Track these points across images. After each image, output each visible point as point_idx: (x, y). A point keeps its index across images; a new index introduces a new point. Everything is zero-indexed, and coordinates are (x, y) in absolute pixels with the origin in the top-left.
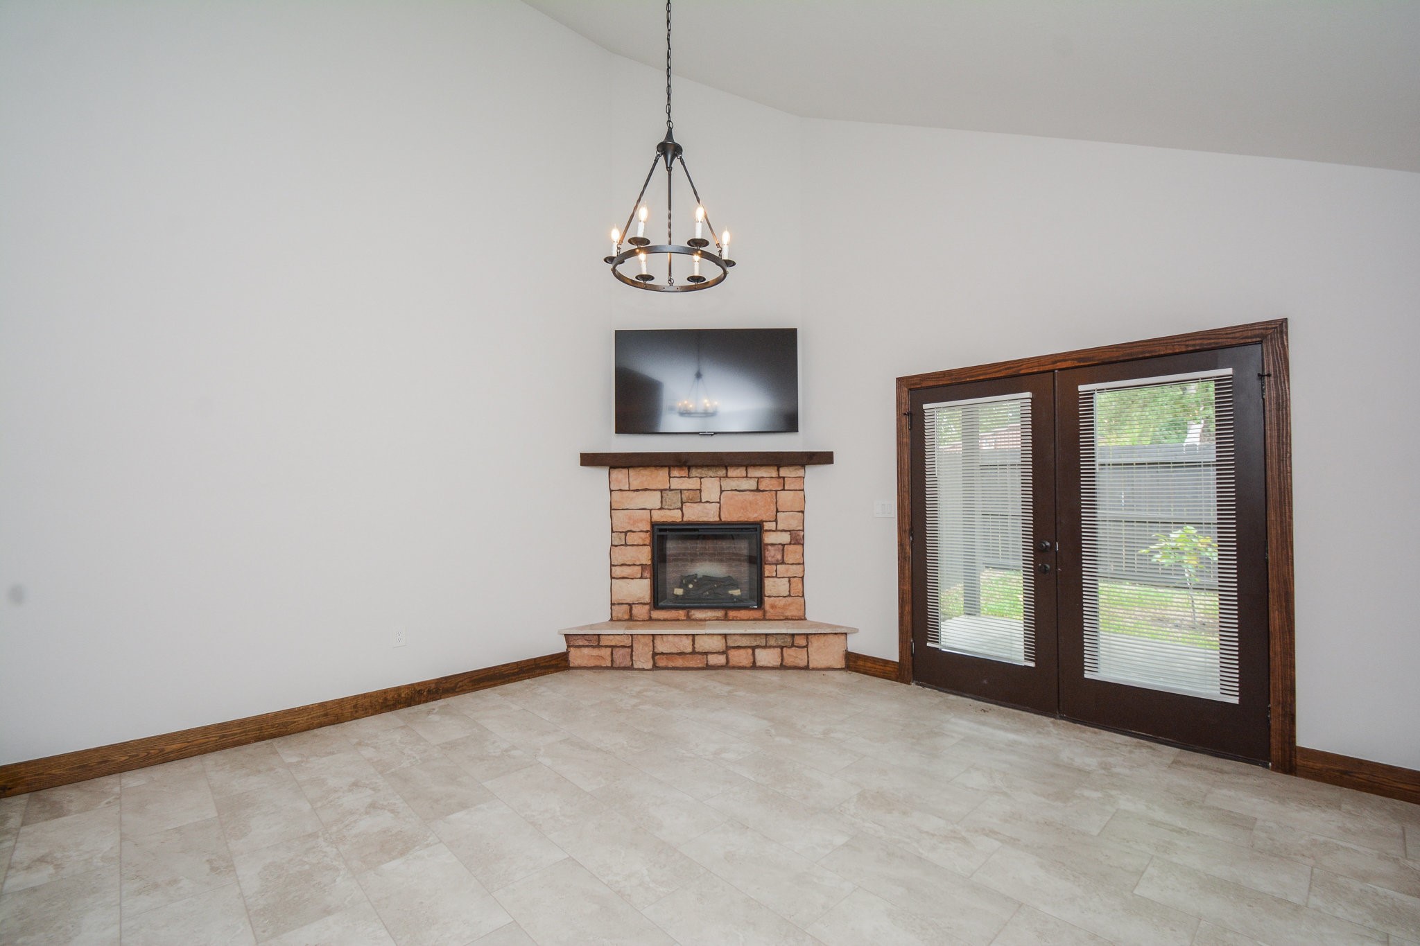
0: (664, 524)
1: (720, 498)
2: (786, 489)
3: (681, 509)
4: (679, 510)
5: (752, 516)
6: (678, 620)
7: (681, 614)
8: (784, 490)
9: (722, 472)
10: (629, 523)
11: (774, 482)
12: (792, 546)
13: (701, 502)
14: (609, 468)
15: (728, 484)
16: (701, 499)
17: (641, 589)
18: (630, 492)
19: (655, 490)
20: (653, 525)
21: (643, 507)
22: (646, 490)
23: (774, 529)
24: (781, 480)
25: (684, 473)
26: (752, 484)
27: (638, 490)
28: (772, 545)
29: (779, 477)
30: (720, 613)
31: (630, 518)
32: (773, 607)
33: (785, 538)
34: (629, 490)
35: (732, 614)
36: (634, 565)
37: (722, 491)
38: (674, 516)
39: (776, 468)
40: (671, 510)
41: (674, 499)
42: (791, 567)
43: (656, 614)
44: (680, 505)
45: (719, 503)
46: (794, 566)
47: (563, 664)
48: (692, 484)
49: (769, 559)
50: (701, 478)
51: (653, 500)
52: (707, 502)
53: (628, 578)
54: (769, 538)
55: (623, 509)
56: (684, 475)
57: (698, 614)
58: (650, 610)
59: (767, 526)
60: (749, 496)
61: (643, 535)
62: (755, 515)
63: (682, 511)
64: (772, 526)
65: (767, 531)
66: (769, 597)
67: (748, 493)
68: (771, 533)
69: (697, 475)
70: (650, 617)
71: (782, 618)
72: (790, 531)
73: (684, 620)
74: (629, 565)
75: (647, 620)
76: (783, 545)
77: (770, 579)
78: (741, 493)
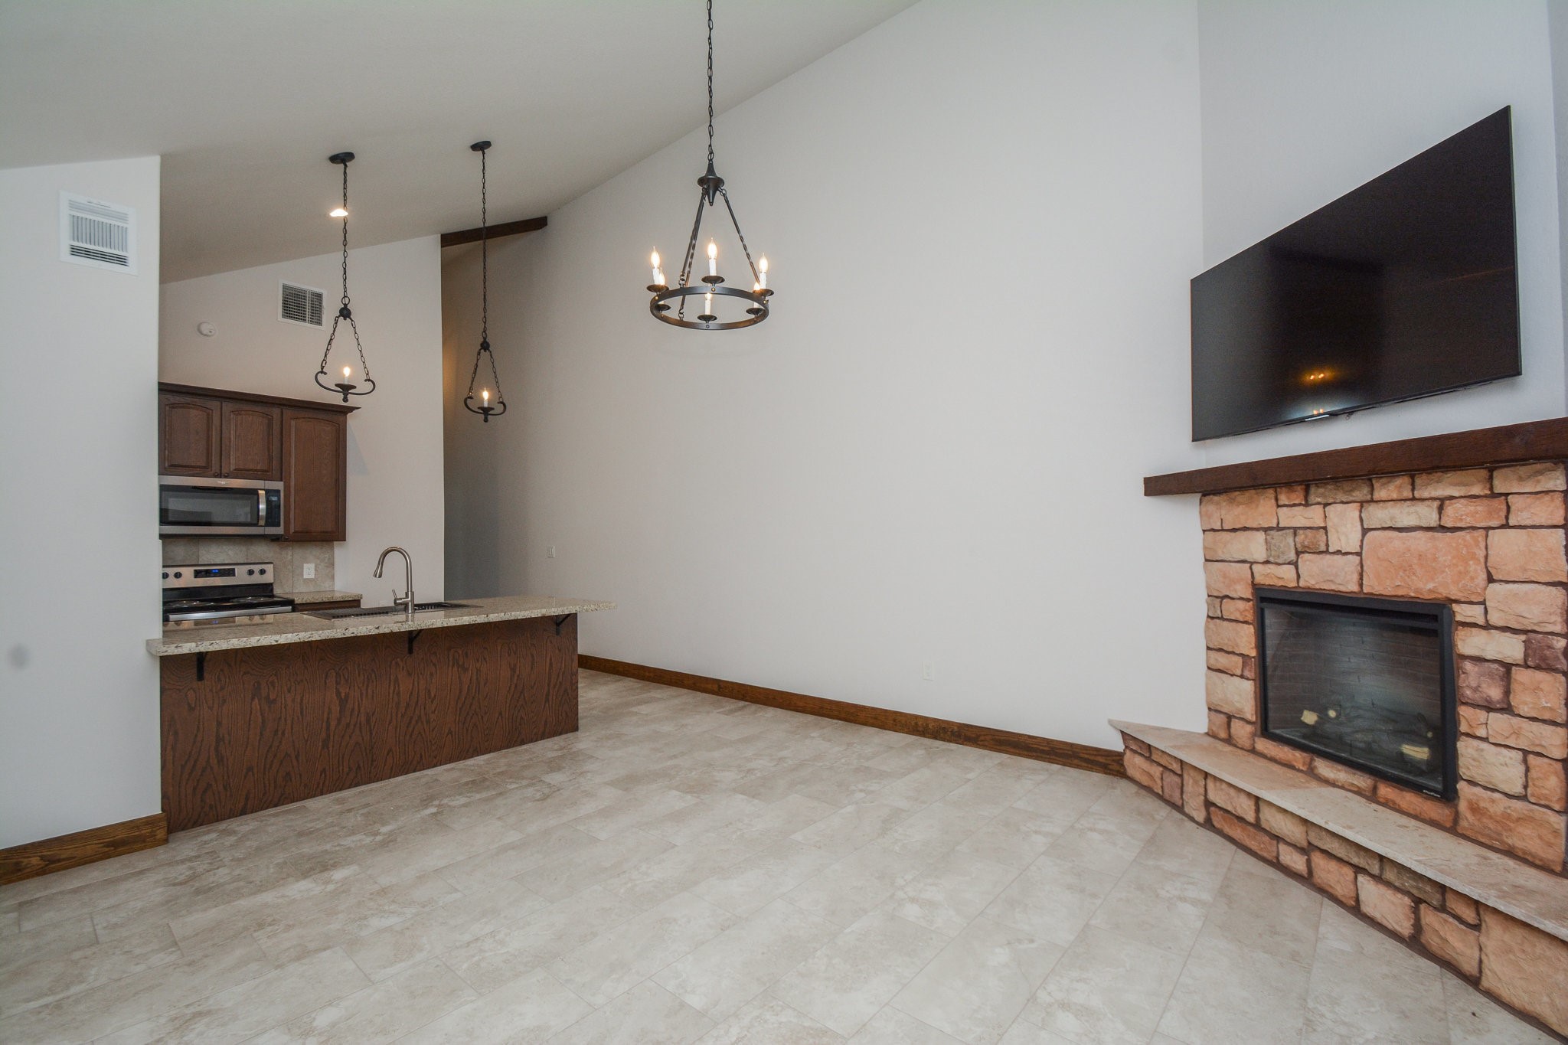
0: (1271, 588)
1: (1361, 547)
2: (1512, 522)
3: (1296, 564)
4: (1292, 567)
5: (1422, 586)
6: (1292, 767)
7: (1298, 757)
8: (1506, 526)
9: (1362, 493)
10: (1224, 583)
11: (1480, 507)
12: (1529, 672)
13: (1327, 552)
14: (1200, 495)
15: (1378, 515)
16: (1327, 545)
17: (1242, 694)
18: (1224, 533)
19: (1257, 529)
20: (1256, 588)
21: (1242, 558)
22: (1245, 529)
23: (1481, 621)
24: (1499, 504)
25: (1298, 497)
26: (1427, 514)
27: (1234, 530)
28: (1478, 660)
29: (1494, 495)
30: (1363, 781)
31: (1225, 576)
32: (1475, 809)
33: (1512, 648)
34: (1223, 530)
35: (1385, 791)
36: (1233, 653)
37: (1365, 531)
38: (1283, 576)
39: (1484, 473)
40: (1279, 564)
41: (1287, 545)
42: (1526, 725)
43: (1263, 745)
44: (1292, 556)
45: (1359, 554)
46: (1535, 726)
47: (1115, 767)
48: (1313, 516)
49: (1468, 692)
50: (1326, 505)
51: (1255, 546)
52: (1339, 552)
53: (1227, 673)
54: (1468, 643)
55: (1217, 561)
56: (1297, 502)
57: (1324, 768)
58: (1254, 735)
59: (1462, 612)
60: (1420, 540)
61: (1241, 605)
62: (1430, 586)
63: (1297, 568)
64: (1473, 613)
65: (1465, 624)
66: (1472, 783)
67: (1419, 534)
68: (1475, 630)
69: (1319, 500)
70: (1254, 748)
71: (1497, 844)
72: (1525, 632)
73: (1299, 770)
74: (1228, 653)
75: (1248, 751)
76: (1508, 667)
77: (1470, 741)
78: (1404, 534)
